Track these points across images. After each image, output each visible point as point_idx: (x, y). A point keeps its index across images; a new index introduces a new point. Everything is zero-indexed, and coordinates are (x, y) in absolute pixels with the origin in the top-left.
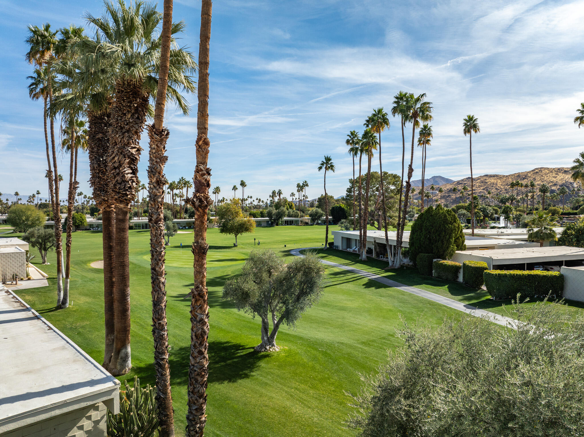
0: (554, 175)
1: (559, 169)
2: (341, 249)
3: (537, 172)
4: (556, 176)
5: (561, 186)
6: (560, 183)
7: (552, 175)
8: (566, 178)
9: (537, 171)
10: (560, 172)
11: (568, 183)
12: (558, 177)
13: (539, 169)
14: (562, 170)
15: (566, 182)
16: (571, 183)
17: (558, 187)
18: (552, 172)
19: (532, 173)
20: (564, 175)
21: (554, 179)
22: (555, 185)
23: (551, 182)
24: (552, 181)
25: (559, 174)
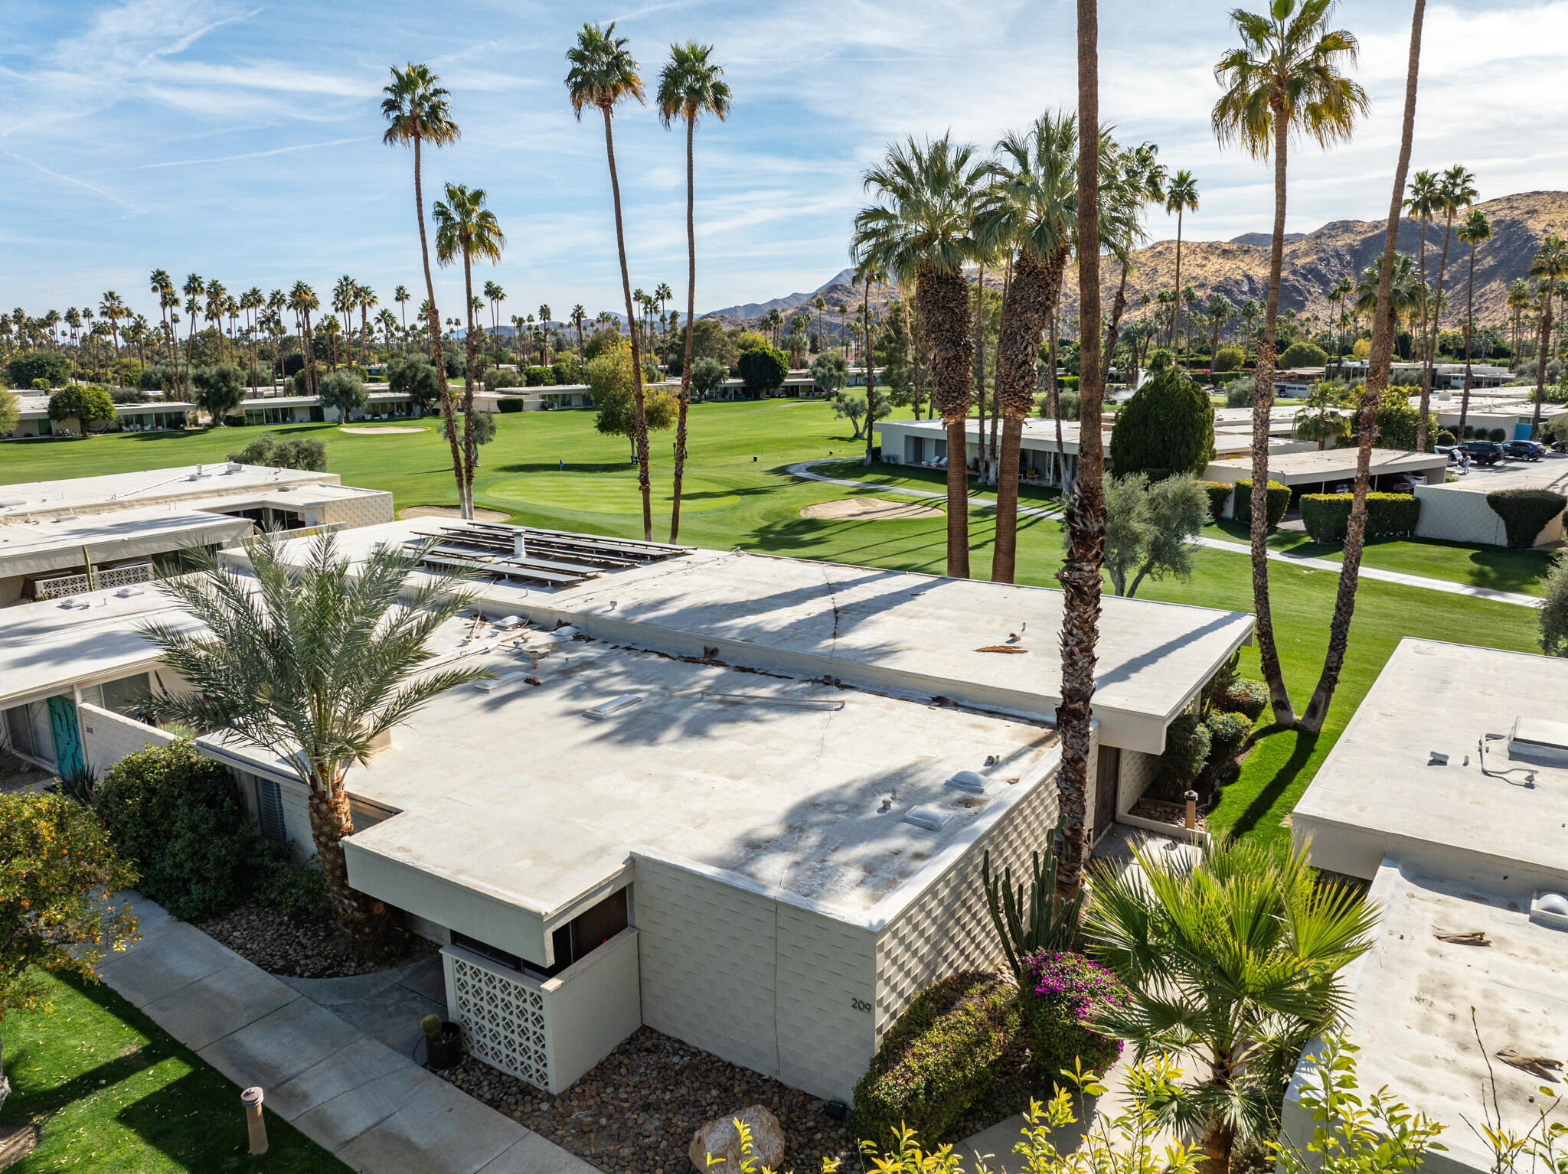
0: (1200, 261)
1: (1210, 245)
2: (902, 462)
3: (1160, 253)
4: (1204, 262)
5: (1216, 289)
6: (1213, 280)
7: (1195, 260)
8: (1227, 269)
9: (1160, 249)
10: (1213, 254)
11: (1232, 283)
12: (1209, 265)
13: (1166, 245)
14: (1216, 248)
15: (1226, 279)
16: (1237, 282)
17: (1209, 291)
18: (1194, 252)
19: (1149, 254)
20: (1221, 260)
21: (1199, 271)
22: (1202, 286)
23: (1194, 278)
24: (1194, 275)
25: (1211, 257)
